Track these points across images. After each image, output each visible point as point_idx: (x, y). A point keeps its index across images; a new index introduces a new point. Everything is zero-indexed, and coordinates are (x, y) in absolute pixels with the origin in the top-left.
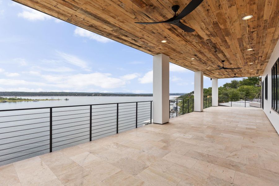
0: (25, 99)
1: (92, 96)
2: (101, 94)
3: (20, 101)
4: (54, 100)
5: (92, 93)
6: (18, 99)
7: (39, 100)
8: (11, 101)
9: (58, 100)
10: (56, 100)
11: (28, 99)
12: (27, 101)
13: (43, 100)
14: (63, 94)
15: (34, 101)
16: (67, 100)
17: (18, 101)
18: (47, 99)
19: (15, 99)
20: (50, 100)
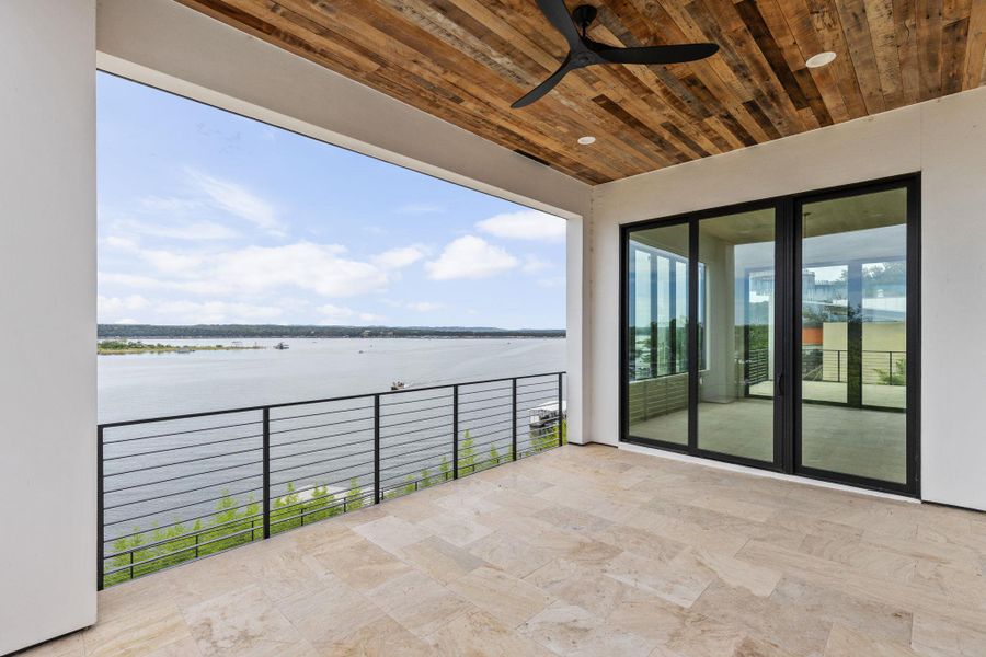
0: (152, 347)
1: (362, 337)
2: (391, 329)
3: (136, 350)
4: (242, 348)
5: (364, 329)
6: (131, 346)
7: (194, 349)
8: (109, 351)
9: (255, 348)
10: (248, 348)
11: (160, 346)
12: (159, 352)
13: (209, 348)
14: (269, 331)
15: (178, 350)
16: (281, 348)
17: (130, 350)
18: (219, 347)
19: (122, 347)
20: (227, 349)
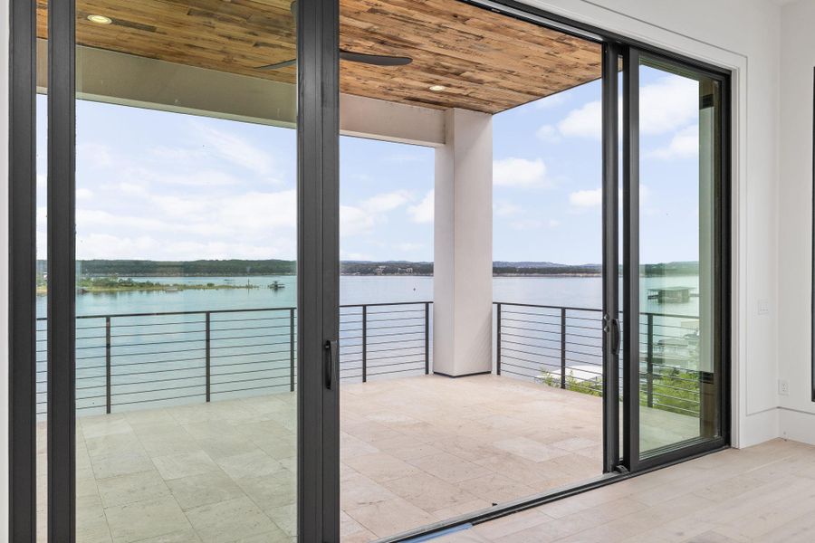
0: (141, 285)
1: (376, 274)
2: (412, 265)
3: (126, 289)
4: (234, 287)
5: (377, 265)
6: (122, 284)
8: (99, 289)
9: (248, 287)
10: (241, 287)
11: (150, 285)
12: (148, 291)
13: (199, 287)
16: (277, 286)
17: (120, 288)
18: (210, 286)
19: (113, 285)
20: (219, 287)
